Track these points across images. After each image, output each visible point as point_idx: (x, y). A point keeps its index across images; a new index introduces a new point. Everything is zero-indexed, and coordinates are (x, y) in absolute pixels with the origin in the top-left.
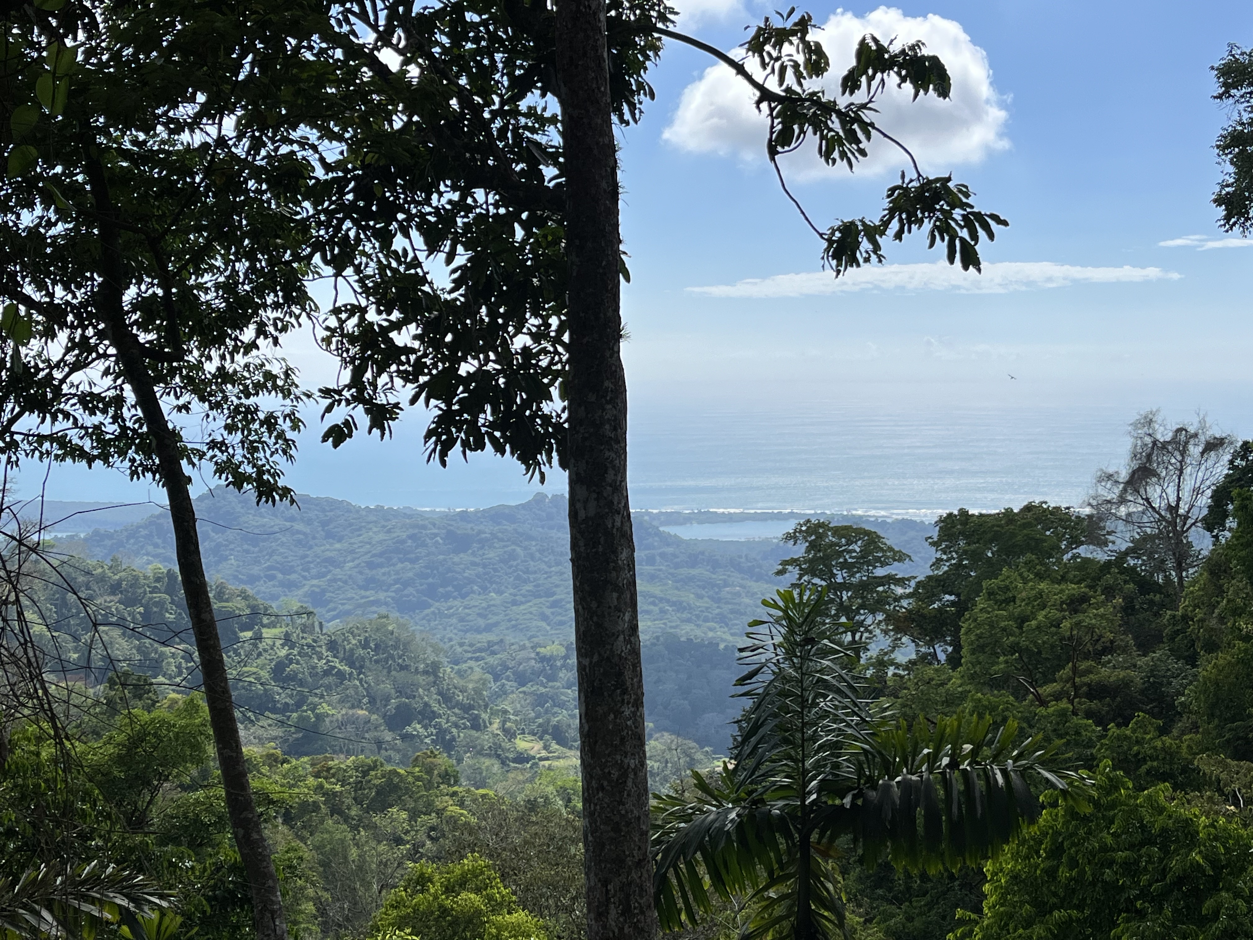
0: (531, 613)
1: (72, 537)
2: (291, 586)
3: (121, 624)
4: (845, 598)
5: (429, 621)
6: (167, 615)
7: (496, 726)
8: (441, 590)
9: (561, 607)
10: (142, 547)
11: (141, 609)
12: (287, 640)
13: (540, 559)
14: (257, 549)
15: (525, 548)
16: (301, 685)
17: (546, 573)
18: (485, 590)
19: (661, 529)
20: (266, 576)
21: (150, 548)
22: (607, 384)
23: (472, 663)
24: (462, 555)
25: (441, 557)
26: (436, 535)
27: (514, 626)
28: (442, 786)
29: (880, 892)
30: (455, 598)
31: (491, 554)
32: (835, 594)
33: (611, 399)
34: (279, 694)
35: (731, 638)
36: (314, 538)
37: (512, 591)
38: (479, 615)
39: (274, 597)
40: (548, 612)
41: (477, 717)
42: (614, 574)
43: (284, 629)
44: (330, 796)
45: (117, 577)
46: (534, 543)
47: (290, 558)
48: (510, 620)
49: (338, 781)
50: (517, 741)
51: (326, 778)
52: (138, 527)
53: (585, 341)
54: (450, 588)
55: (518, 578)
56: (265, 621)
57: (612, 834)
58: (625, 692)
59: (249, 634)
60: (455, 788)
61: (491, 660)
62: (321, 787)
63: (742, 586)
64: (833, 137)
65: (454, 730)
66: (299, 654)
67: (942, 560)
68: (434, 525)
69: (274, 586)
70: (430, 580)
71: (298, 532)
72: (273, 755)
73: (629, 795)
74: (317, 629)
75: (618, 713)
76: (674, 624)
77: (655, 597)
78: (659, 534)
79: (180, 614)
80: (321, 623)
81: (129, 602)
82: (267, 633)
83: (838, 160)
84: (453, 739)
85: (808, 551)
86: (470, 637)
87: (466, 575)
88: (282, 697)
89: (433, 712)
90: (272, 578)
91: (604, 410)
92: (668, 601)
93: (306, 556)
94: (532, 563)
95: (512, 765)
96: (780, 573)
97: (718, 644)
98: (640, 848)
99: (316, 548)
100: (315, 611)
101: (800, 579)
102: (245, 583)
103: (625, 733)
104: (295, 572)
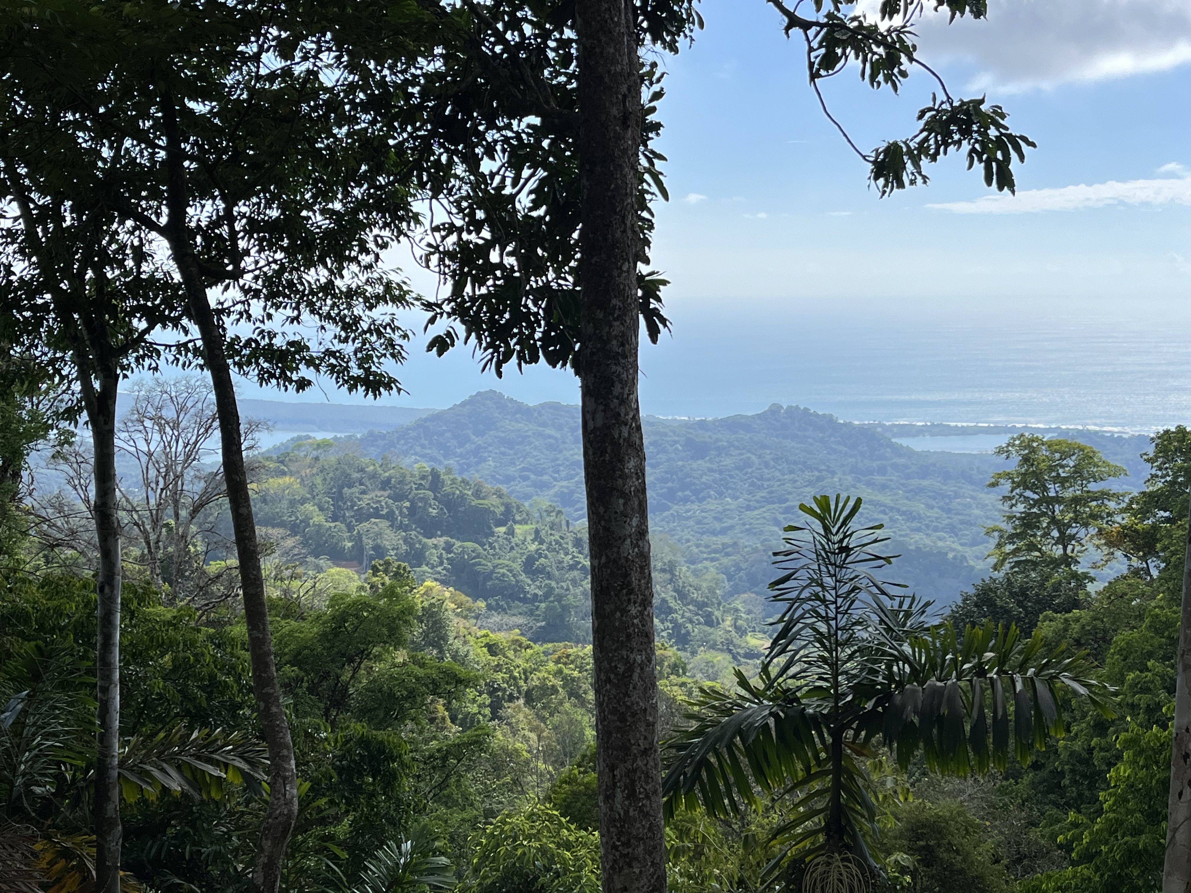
0: (764, 518)
1: (350, 437)
2: (542, 486)
3: (390, 516)
4: (1057, 512)
5: (668, 522)
6: (431, 510)
7: (728, 623)
8: (680, 494)
9: (793, 513)
10: (411, 448)
11: (407, 504)
12: (537, 536)
13: (774, 467)
14: (512, 452)
15: (760, 457)
16: (549, 578)
17: (779, 480)
18: (721, 494)
19: (894, 440)
20: (520, 477)
21: (418, 449)
22: (614, 301)
23: (707, 563)
24: (699, 462)
25: (680, 463)
26: (676, 442)
27: (747, 530)
28: (672, 677)
29: (1052, 796)
30: (693, 502)
31: (727, 462)
32: (1047, 508)
33: (619, 316)
34: (529, 585)
35: (960, 548)
36: (564, 442)
37: (746, 496)
38: (715, 518)
39: (528, 497)
40: (781, 517)
41: (710, 614)
42: (620, 481)
43: (534, 526)
44: (568, 681)
45: (387, 474)
46: (768, 452)
47: (542, 461)
48: (744, 524)
49: (576, 667)
50: (748, 638)
51: (565, 664)
52: (408, 429)
53: (593, 261)
54: (688, 493)
55: (752, 484)
56: (518, 518)
57: (618, 723)
58: (631, 592)
59: (503, 529)
60: (684, 679)
61: (725, 561)
62: (560, 671)
63: (972, 497)
64: (877, 60)
65: (689, 626)
66: (548, 549)
67: (1157, 476)
68: (674, 432)
69: (527, 486)
70: (670, 484)
71: (550, 437)
72: (517, 640)
73: (634, 688)
74: (564, 527)
75: (625, 612)
76: (903, 533)
77: (885, 506)
78: (891, 446)
79: (442, 509)
80: (568, 522)
81: (398, 497)
82: (519, 529)
83: (883, 83)
84: (688, 633)
85: (1021, 466)
86: (706, 539)
87: (703, 480)
88: (532, 589)
89: (670, 608)
90: (526, 478)
91: (611, 326)
92: (898, 511)
93: (557, 459)
94: (766, 471)
95: (743, 660)
96: (993, 485)
97: (947, 554)
98: (646, 738)
99: (565, 452)
100: (563, 510)
101: (1012, 491)
102: (502, 482)
103: (631, 630)
104: (546, 474)
